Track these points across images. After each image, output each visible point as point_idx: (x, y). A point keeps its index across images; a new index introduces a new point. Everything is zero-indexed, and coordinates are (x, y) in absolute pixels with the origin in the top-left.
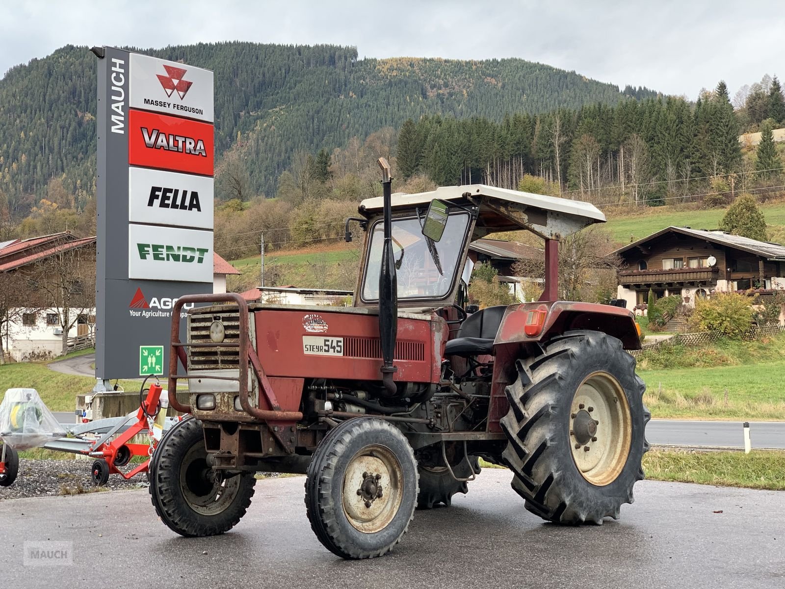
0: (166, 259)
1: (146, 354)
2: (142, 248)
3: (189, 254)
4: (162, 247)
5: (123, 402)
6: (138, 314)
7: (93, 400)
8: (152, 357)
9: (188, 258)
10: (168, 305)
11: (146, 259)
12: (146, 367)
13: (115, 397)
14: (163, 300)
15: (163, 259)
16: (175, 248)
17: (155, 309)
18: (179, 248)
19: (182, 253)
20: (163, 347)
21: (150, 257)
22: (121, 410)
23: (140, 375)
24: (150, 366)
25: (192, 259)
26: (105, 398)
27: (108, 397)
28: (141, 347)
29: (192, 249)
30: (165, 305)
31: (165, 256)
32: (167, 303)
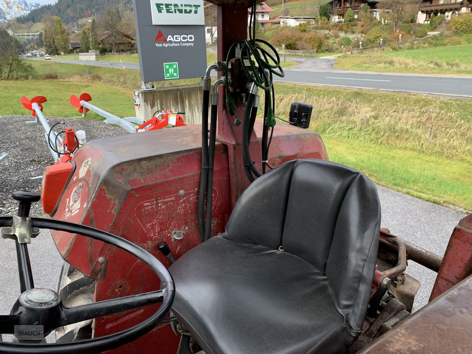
0: (174, 12)
1: (168, 67)
2: (158, 6)
3: (188, 9)
4: (171, 5)
5: (156, 95)
6: (161, 45)
7: (139, 94)
8: (171, 69)
9: (188, 11)
10: (179, 39)
11: (161, 12)
12: (168, 75)
13: (150, 92)
14: (175, 36)
15: (172, 12)
16: (180, 5)
17: (171, 42)
18: (182, 5)
19: (184, 8)
20: (177, 63)
21: (164, 11)
22: (155, 99)
23: (165, 79)
24: (170, 74)
25: (190, 11)
26: (144, 93)
27: (146, 92)
28: (164, 63)
29: (190, 6)
30: (176, 39)
31: (173, 10)
32: (178, 38)
